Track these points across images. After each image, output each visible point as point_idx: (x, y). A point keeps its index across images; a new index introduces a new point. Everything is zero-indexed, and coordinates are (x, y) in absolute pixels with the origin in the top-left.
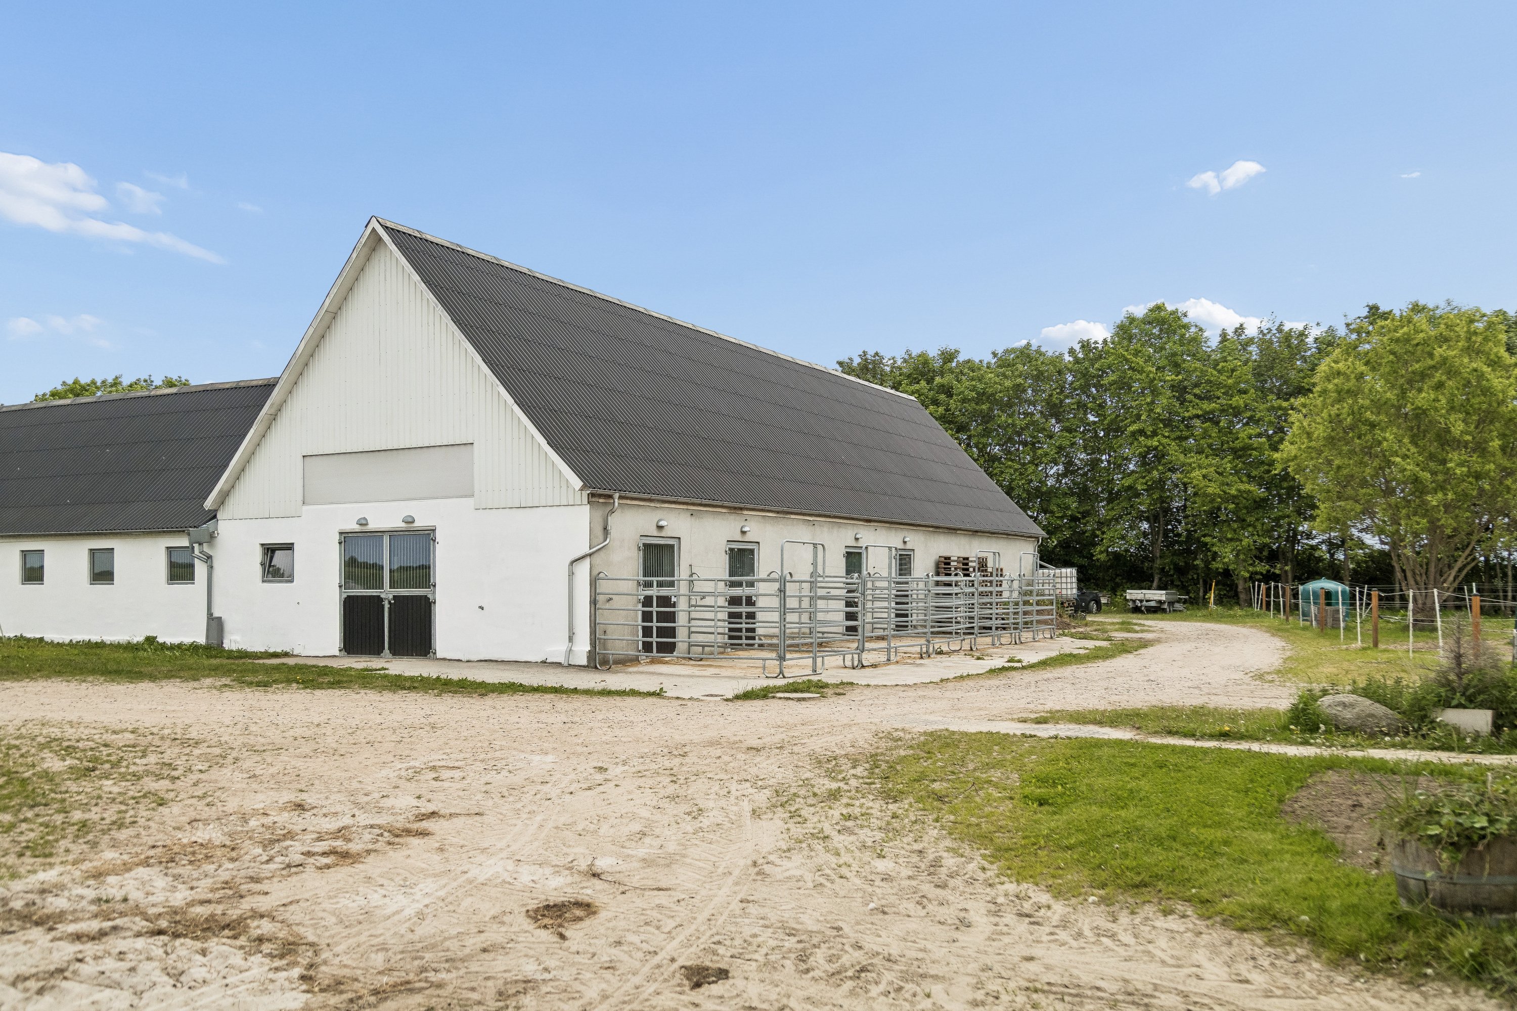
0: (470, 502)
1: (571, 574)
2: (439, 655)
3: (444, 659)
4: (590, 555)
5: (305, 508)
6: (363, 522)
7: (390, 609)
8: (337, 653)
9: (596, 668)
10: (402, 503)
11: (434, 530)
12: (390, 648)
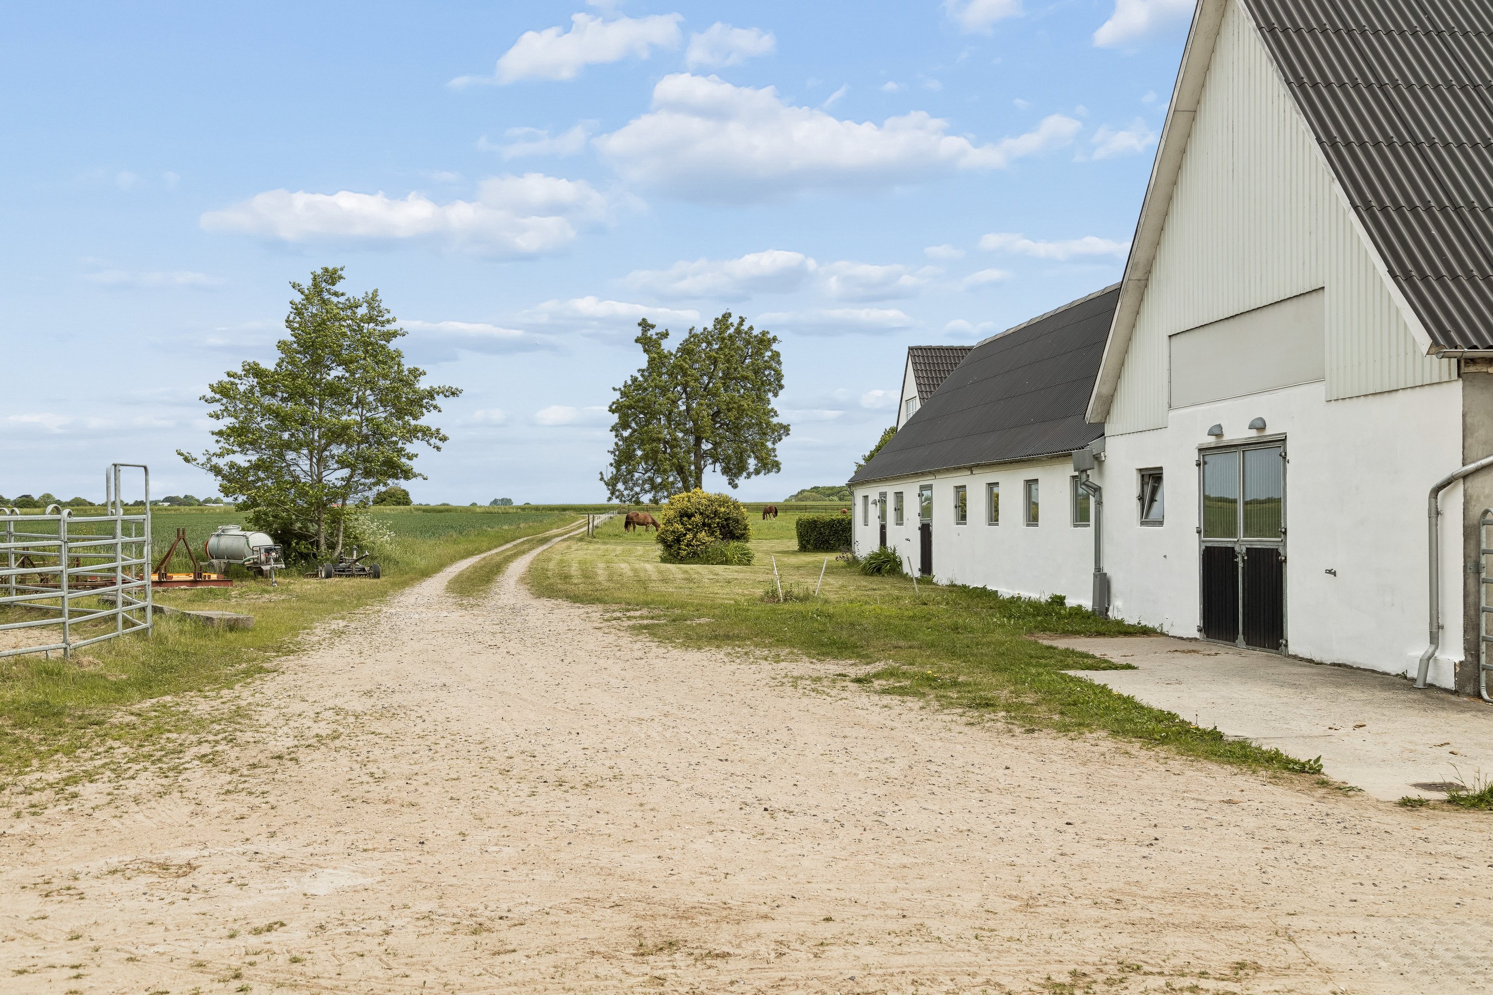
0: (1319, 390)
1: (1435, 514)
2: (1293, 649)
3: (1295, 657)
4: (1465, 477)
5: (1172, 413)
6: (1217, 431)
7: (1243, 568)
8: (1197, 635)
9: (1479, 696)
10: (1254, 398)
11: (1285, 440)
12: (1244, 634)
